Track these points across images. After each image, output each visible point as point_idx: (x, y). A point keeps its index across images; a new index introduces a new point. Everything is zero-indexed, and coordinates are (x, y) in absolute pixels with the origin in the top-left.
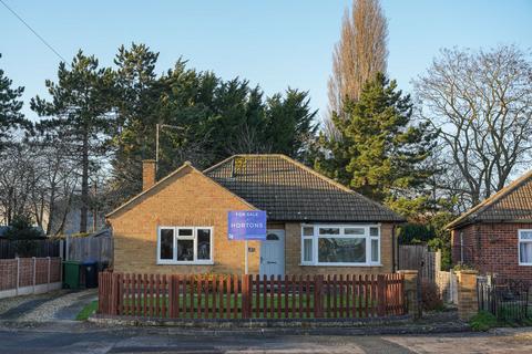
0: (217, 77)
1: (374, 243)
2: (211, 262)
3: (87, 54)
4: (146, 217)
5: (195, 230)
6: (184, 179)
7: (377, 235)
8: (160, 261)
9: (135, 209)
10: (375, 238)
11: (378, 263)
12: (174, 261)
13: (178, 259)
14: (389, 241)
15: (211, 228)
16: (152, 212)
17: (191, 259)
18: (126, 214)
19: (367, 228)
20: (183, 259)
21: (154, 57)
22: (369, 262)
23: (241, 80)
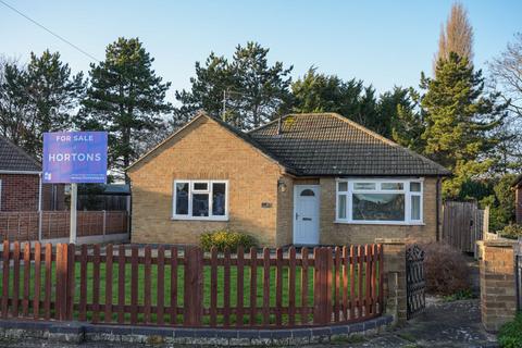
0: (339, 78)
1: (415, 199)
2: (225, 218)
3: (218, 55)
4: (162, 170)
5: (210, 184)
6: (199, 130)
7: (419, 190)
8: (176, 216)
9: (152, 162)
10: (415, 194)
11: (420, 222)
12: (189, 216)
13: (194, 214)
14: (432, 197)
15: (226, 182)
16: (168, 165)
17: (206, 215)
18: (143, 168)
19: (406, 183)
20: (199, 215)
21: (264, 53)
22: (408, 220)
23: (357, 80)
